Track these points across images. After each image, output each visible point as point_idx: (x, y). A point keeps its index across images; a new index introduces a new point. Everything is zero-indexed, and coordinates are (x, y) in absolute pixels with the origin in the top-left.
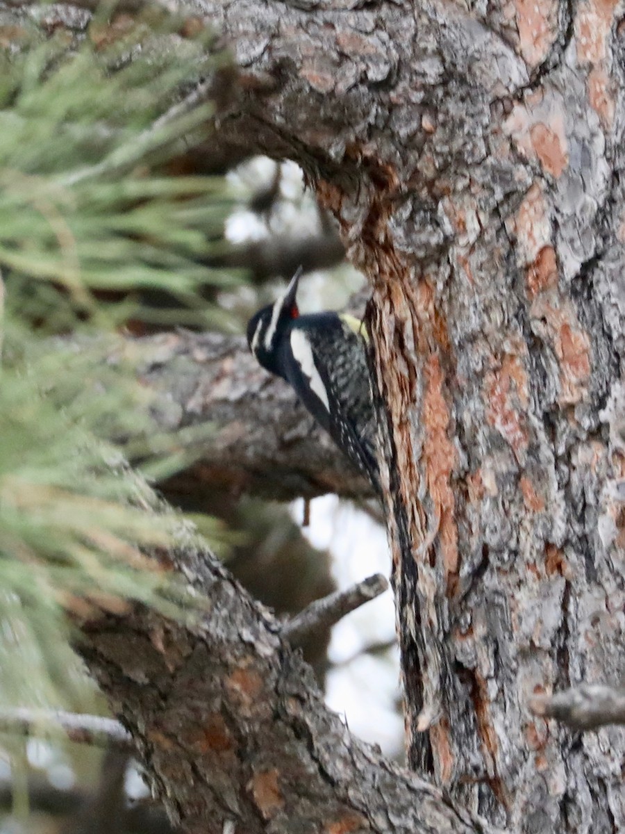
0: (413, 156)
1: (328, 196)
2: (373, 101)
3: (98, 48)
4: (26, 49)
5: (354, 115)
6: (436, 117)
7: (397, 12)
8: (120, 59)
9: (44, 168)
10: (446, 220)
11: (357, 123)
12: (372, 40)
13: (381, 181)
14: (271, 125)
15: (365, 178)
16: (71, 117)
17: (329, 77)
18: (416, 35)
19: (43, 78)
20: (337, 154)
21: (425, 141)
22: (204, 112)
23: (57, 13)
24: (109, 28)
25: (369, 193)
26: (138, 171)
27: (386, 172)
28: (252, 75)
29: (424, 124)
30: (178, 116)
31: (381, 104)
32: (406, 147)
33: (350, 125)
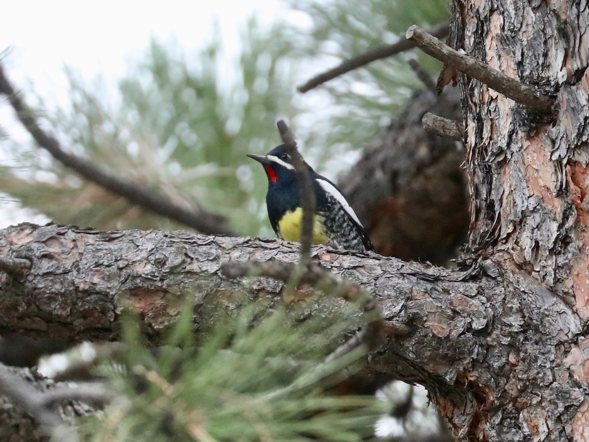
0: (502, 381)
1: (445, 408)
2: (476, 344)
3: (289, 307)
4: (239, 307)
5: (462, 353)
6: (518, 355)
7: (492, 283)
8: (303, 314)
9: (251, 389)
10: (525, 425)
11: (465, 358)
12: (475, 302)
13: (481, 398)
14: (406, 359)
15: (470, 396)
16: (269, 353)
17: (445, 327)
18: (504, 299)
19: (251, 327)
20: (451, 379)
21: (511, 370)
22: (360, 352)
23: (260, 281)
24: (296, 293)
25: (472, 406)
26: (315, 392)
27: (485, 393)
28: (393, 324)
29: (510, 360)
30: (343, 354)
31: (481, 345)
32: (498, 375)
33: (460, 359)
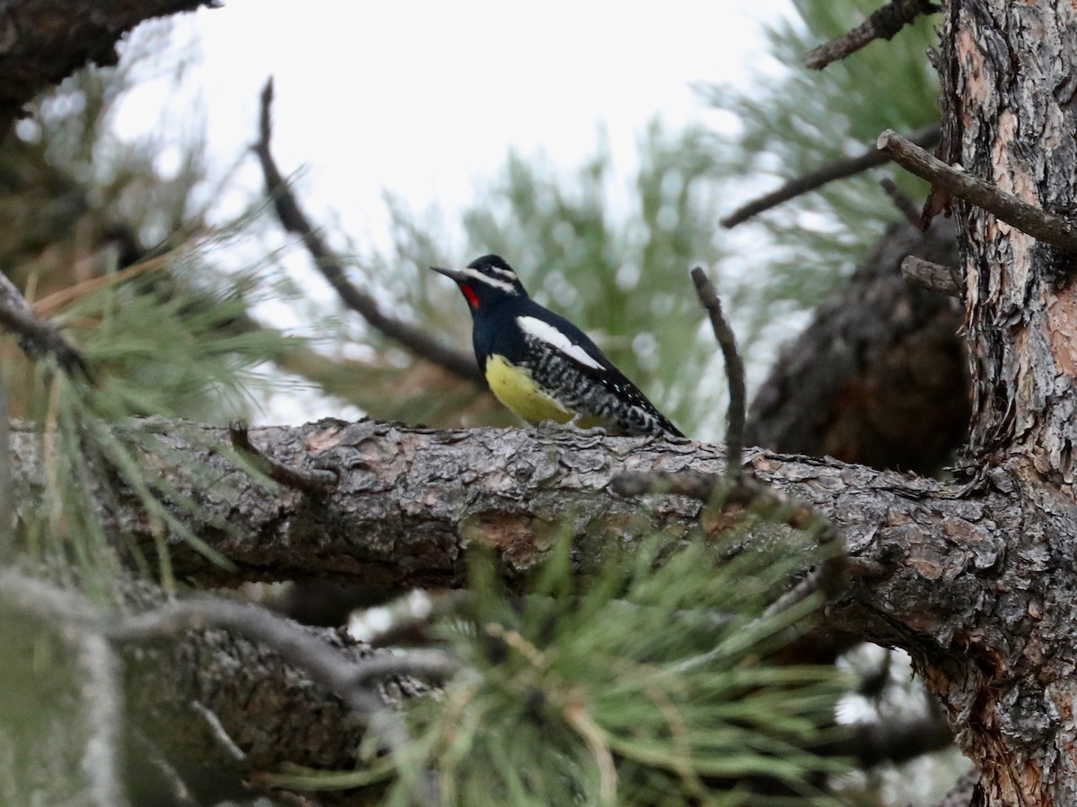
0: (1020, 642)
1: (936, 682)
2: (981, 589)
3: (710, 538)
4: (638, 538)
5: (961, 602)
6: (1042, 605)
7: (1004, 501)
8: (731, 548)
9: (656, 656)
10: (1052, 705)
11: (965, 610)
12: (979, 528)
13: (988, 666)
14: (880, 612)
15: (972, 664)
16: (682, 605)
17: (936, 565)
18: (1022, 524)
19: (655, 567)
20: (945, 640)
21: (1032, 627)
22: (813, 601)
23: (668, 501)
24: (720, 518)
25: (976, 679)
26: (749, 660)
27: (994, 659)
28: (860, 562)
29: (1030, 612)
30: (788, 606)
31: (988, 591)
32: (1013, 634)
33: (958, 612)
